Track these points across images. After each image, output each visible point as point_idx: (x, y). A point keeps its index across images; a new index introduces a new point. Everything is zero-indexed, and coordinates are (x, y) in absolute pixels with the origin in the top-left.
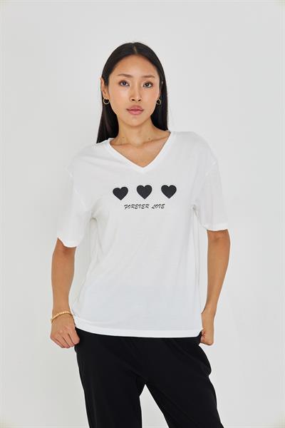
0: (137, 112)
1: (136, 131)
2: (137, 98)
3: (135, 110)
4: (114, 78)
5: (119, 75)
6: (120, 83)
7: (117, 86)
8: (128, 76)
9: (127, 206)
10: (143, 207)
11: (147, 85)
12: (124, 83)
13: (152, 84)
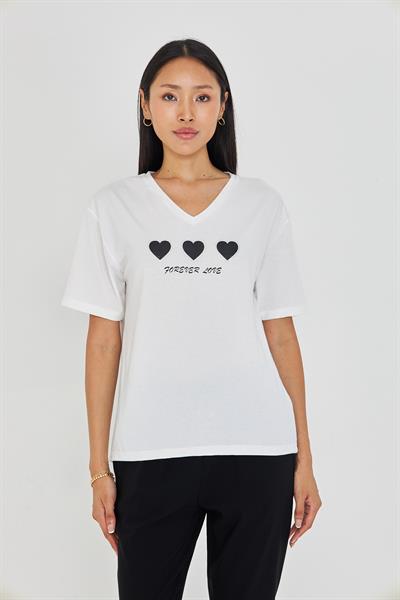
0: (189, 136)
1: (187, 163)
2: (187, 117)
3: (186, 132)
4: (156, 90)
5: (163, 86)
6: (164, 97)
7: (160, 101)
8: (175, 87)
9: (168, 269)
10: (190, 270)
11: (202, 98)
12: (170, 97)
13: (209, 98)
